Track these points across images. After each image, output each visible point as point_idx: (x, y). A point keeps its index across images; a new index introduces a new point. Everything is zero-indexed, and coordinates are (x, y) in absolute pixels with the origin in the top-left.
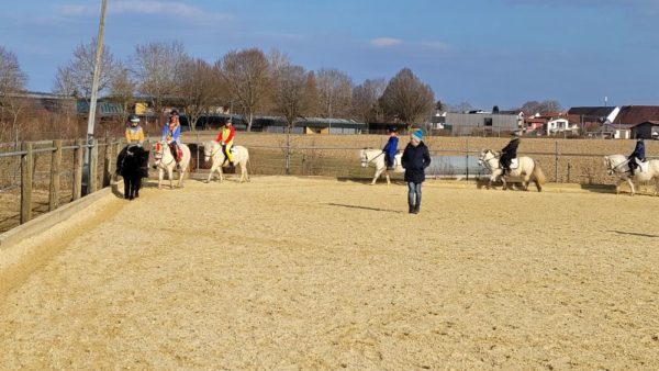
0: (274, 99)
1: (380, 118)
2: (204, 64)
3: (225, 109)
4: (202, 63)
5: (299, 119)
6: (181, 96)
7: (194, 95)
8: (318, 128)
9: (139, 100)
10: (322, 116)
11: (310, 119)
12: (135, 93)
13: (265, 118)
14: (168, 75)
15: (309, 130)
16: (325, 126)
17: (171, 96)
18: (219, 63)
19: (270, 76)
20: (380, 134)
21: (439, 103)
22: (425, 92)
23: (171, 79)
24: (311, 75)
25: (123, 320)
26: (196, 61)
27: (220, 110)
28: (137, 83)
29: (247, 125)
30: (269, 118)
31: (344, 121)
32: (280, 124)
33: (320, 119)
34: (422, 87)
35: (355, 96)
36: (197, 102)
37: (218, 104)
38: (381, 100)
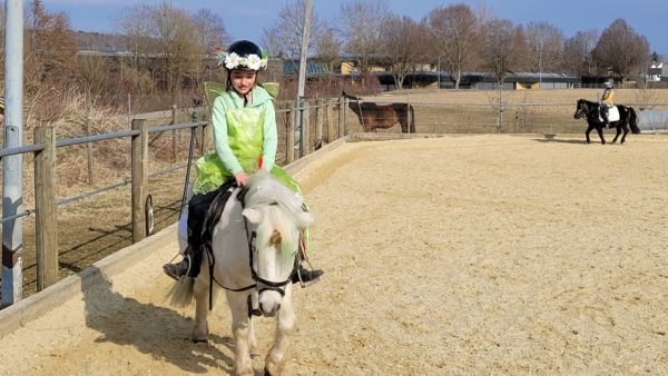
0: (481, 54)
1: (593, 72)
2: (409, 21)
3: (432, 66)
4: (408, 20)
5: (509, 75)
6: (387, 54)
7: (400, 53)
8: (528, 83)
9: (345, 60)
10: (533, 71)
11: (519, 75)
12: (341, 53)
13: (474, 74)
14: (373, 33)
15: (518, 86)
16: (536, 81)
17: (377, 55)
18: (426, 19)
19: (477, 31)
20: (593, 87)
21: (655, 54)
22: (640, 43)
23: (377, 37)
24: (519, 29)
25: (345, 286)
26: (401, 18)
27: (427, 68)
28: (342, 42)
29: (455, 82)
30: (477, 74)
31: (555, 75)
32: (489, 80)
33: (530, 74)
34: (637, 38)
35: (566, 49)
36: (404, 60)
37: (424, 61)
38: (594, 52)
